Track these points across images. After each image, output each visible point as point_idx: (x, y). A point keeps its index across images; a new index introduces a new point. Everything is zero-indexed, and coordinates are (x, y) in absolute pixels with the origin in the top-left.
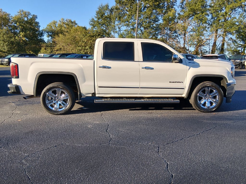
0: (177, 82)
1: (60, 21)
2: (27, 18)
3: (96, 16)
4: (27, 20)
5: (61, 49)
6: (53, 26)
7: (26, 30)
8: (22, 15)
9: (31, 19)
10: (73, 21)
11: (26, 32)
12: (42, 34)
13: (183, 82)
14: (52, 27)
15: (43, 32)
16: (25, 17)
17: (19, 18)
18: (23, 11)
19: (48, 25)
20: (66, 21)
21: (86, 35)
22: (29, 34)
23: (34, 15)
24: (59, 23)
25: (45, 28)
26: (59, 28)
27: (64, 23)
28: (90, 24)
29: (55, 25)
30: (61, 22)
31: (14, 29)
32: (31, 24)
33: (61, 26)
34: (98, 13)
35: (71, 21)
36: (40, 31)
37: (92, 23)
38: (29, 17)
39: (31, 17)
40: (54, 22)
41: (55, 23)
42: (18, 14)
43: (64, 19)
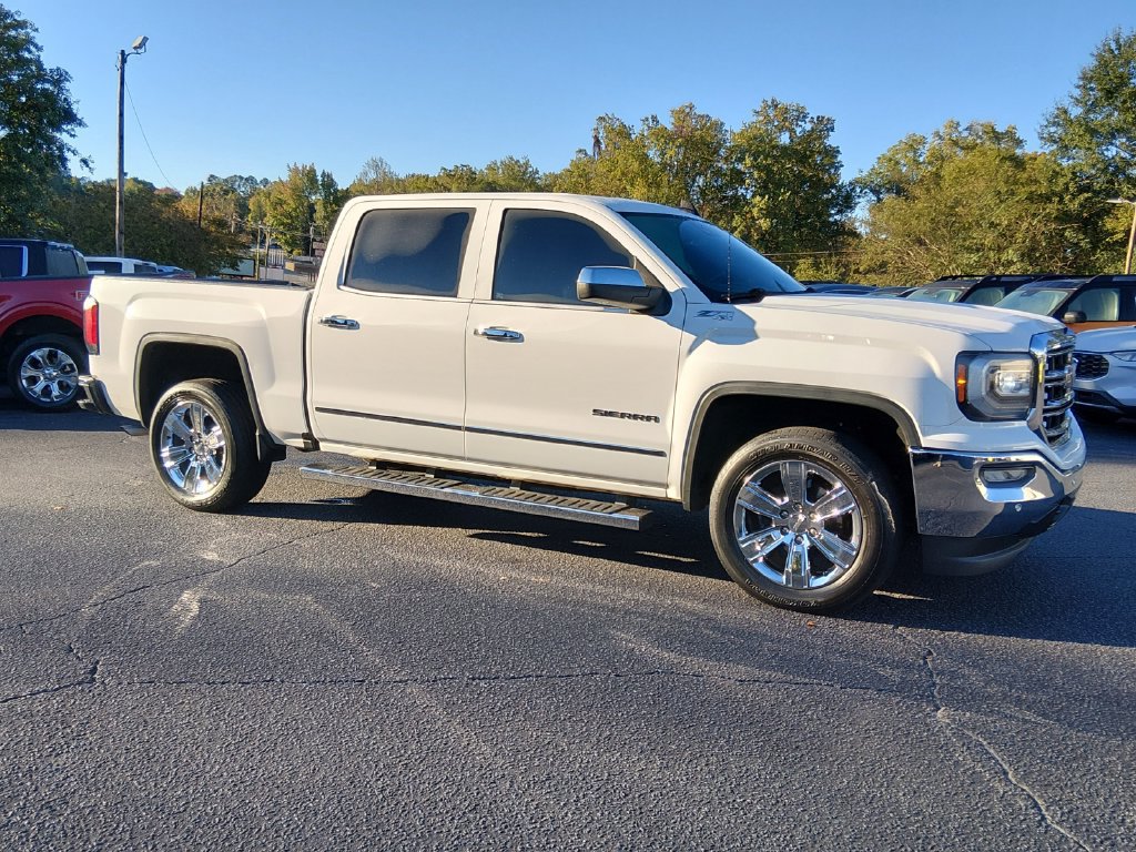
0: (630, 416)
1: (937, 134)
2: (792, 131)
3: (1077, 93)
4: (788, 141)
5: (884, 265)
6: (903, 162)
7: (778, 185)
8: (770, 122)
9: (809, 138)
10: (1000, 129)
11: (774, 197)
12: (847, 202)
13: (656, 419)
14: (897, 163)
15: (853, 190)
16: (781, 129)
17: (755, 138)
18: (776, 106)
19: (879, 158)
20: (965, 134)
21: (1013, 194)
22: (790, 203)
23: (820, 120)
24: (932, 142)
25: (865, 173)
26: (930, 168)
27: (955, 143)
28: (1042, 138)
29: (915, 153)
30: (940, 137)
31: (730, 185)
32: (803, 158)
33: (939, 158)
34: (1092, 78)
35: (994, 131)
36: (839, 189)
37: (1053, 129)
38: (798, 130)
39: (808, 127)
40: (913, 140)
41: (913, 145)
42: (755, 119)
43: (958, 124)
